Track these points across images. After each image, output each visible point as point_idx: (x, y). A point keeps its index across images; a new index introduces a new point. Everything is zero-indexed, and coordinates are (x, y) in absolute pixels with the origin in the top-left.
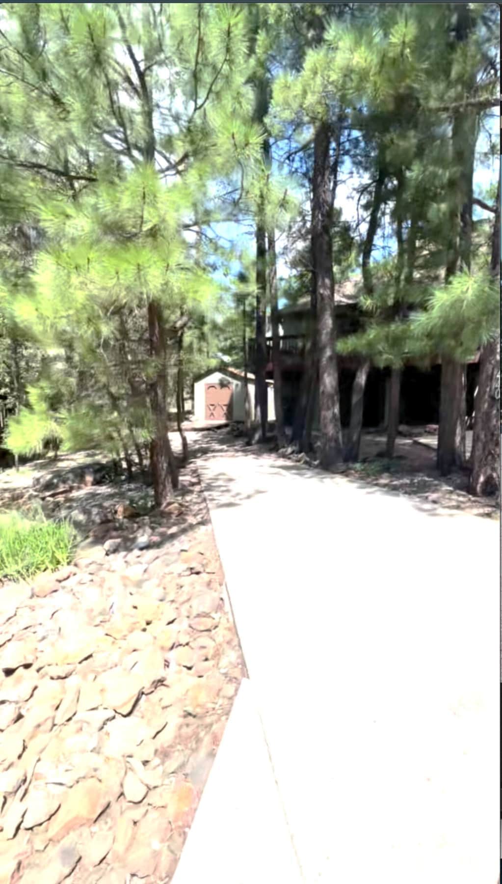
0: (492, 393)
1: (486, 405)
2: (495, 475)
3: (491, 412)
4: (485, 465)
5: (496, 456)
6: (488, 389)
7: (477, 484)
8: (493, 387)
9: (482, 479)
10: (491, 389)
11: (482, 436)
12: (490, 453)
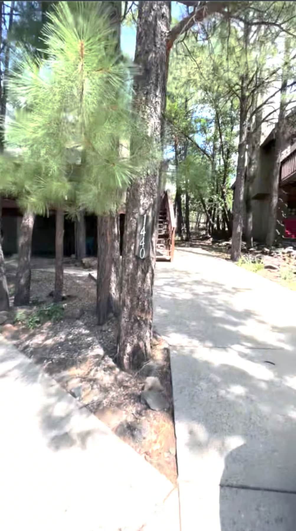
0: (136, 254)
1: (131, 266)
2: (141, 344)
3: (137, 274)
4: (131, 334)
5: (142, 323)
6: (132, 248)
7: (124, 354)
8: (138, 246)
9: (129, 349)
10: (135, 247)
11: (128, 302)
12: (136, 320)
